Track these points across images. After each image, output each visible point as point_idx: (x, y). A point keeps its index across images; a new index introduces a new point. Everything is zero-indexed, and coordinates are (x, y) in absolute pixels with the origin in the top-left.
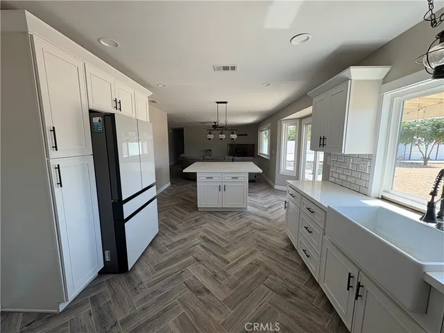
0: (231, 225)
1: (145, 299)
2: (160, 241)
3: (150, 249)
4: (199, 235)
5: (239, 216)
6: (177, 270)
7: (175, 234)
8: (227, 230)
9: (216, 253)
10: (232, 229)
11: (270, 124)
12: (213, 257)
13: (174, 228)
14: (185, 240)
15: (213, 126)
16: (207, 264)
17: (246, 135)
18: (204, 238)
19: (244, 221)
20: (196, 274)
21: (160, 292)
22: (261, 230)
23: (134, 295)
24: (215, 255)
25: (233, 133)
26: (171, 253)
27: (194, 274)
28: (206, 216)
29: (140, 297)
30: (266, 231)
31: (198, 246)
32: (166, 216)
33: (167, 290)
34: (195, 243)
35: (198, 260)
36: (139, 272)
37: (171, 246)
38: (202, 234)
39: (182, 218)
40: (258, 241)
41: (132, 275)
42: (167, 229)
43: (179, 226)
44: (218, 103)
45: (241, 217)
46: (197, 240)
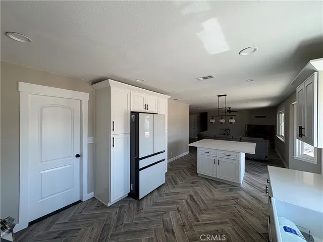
0: (218, 194)
1: (139, 219)
2: (163, 189)
3: (156, 192)
4: (189, 193)
5: (230, 189)
6: (163, 210)
7: (174, 187)
8: (213, 197)
9: (193, 210)
10: (217, 197)
11: (284, 107)
12: (190, 212)
13: (176, 183)
14: (178, 193)
15: (228, 111)
16: (183, 215)
17: (265, 117)
18: (191, 197)
19: (232, 194)
20: (173, 219)
21: (148, 219)
22: (244, 208)
23: (136, 214)
24: (192, 211)
25: (231, 118)
26: (166, 198)
27: (171, 218)
28: (202, 181)
29: (137, 216)
30: (249, 211)
31: (184, 200)
32: (175, 174)
33: (152, 219)
34: (183, 198)
35: (178, 210)
36: (144, 202)
37: (167, 194)
38: (192, 193)
39: (184, 178)
40: (235, 215)
41: (140, 202)
42: (171, 183)
43: (180, 183)
44: (219, 96)
45: (231, 190)
46: (186, 197)
